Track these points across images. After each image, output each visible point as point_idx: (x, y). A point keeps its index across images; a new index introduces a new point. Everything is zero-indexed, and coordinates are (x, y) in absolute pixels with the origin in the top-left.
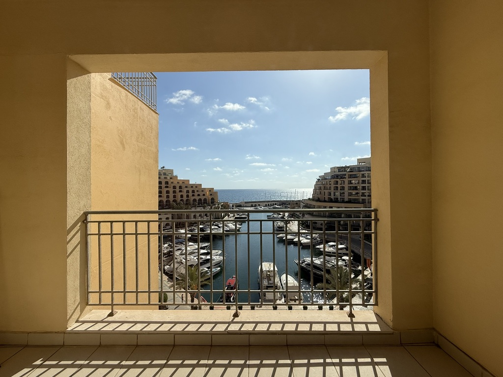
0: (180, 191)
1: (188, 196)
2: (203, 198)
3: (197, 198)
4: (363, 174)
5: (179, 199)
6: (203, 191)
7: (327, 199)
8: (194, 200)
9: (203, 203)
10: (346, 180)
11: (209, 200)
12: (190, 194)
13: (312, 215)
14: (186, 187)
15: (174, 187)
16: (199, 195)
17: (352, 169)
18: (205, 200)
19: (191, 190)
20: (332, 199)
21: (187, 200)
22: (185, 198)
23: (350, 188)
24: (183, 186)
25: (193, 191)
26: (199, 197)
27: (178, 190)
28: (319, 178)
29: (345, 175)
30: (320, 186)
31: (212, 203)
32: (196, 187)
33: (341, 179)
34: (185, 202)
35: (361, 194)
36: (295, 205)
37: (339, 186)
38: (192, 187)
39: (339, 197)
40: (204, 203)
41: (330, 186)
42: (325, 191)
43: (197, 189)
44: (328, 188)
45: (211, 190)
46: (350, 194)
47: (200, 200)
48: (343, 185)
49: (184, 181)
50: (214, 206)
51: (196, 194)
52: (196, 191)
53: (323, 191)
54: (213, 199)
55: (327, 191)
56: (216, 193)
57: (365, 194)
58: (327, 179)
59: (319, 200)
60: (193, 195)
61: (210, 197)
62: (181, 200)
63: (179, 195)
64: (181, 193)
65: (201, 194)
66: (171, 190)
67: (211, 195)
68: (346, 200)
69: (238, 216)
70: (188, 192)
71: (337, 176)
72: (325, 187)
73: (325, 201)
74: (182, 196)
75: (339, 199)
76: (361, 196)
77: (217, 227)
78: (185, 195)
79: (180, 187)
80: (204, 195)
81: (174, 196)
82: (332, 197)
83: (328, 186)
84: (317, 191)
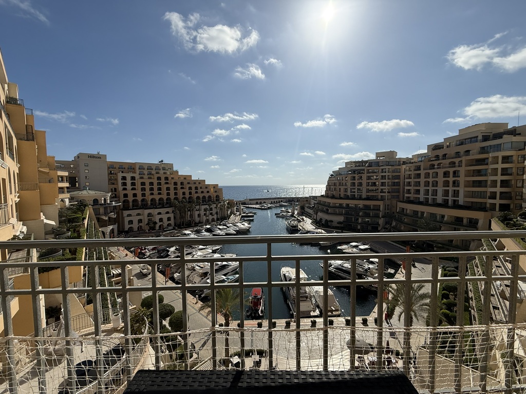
0: (182, 188)
1: (190, 193)
2: (207, 195)
3: (201, 195)
4: (383, 169)
5: (180, 196)
6: (206, 188)
7: (342, 196)
8: (198, 198)
9: (207, 200)
10: (364, 176)
11: (213, 197)
12: (193, 191)
13: (327, 213)
14: (189, 183)
15: (175, 184)
16: (202, 192)
17: (370, 163)
18: (210, 197)
19: (193, 187)
20: (348, 196)
21: (190, 198)
22: (187, 196)
23: (368, 184)
24: (185, 183)
25: (196, 188)
26: (203, 195)
27: (179, 186)
28: (332, 173)
29: (364, 170)
30: (334, 182)
31: (217, 200)
32: (199, 183)
33: (359, 175)
34: (187, 200)
35: (380, 190)
36: (305, 202)
37: (356, 182)
38: (195, 183)
39: (356, 194)
40: (209, 201)
41: (346, 182)
42: (340, 187)
43: (200, 185)
44: (344, 184)
45: (215, 186)
46: (368, 191)
47: (204, 197)
48: (360, 181)
49: (185, 177)
50: (220, 204)
51: (199, 190)
52: (199, 188)
53: (338, 188)
54: (217, 196)
55: (342, 188)
56: (221, 189)
57: (384, 190)
58: (341, 175)
59: (333, 197)
60: (196, 192)
61: (215, 194)
62: (183, 198)
63: (180, 192)
64: (183, 190)
65: (205, 191)
66: (172, 187)
67: (216, 192)
68: (364, 196)
69: (245, 214)
70: (190, 188)
71: (354, 172)
72: (340, 183)
73: (341, 198)
74: (184, 193)
75: (356, 196)
76: (380, 192)
77: (225, 227)
78: (187, 192)
79: (182, 184)
80: (208, 192)
81: (176, 194)
82: (349, 193)
83: (344, 182)
84: (331, 187)
